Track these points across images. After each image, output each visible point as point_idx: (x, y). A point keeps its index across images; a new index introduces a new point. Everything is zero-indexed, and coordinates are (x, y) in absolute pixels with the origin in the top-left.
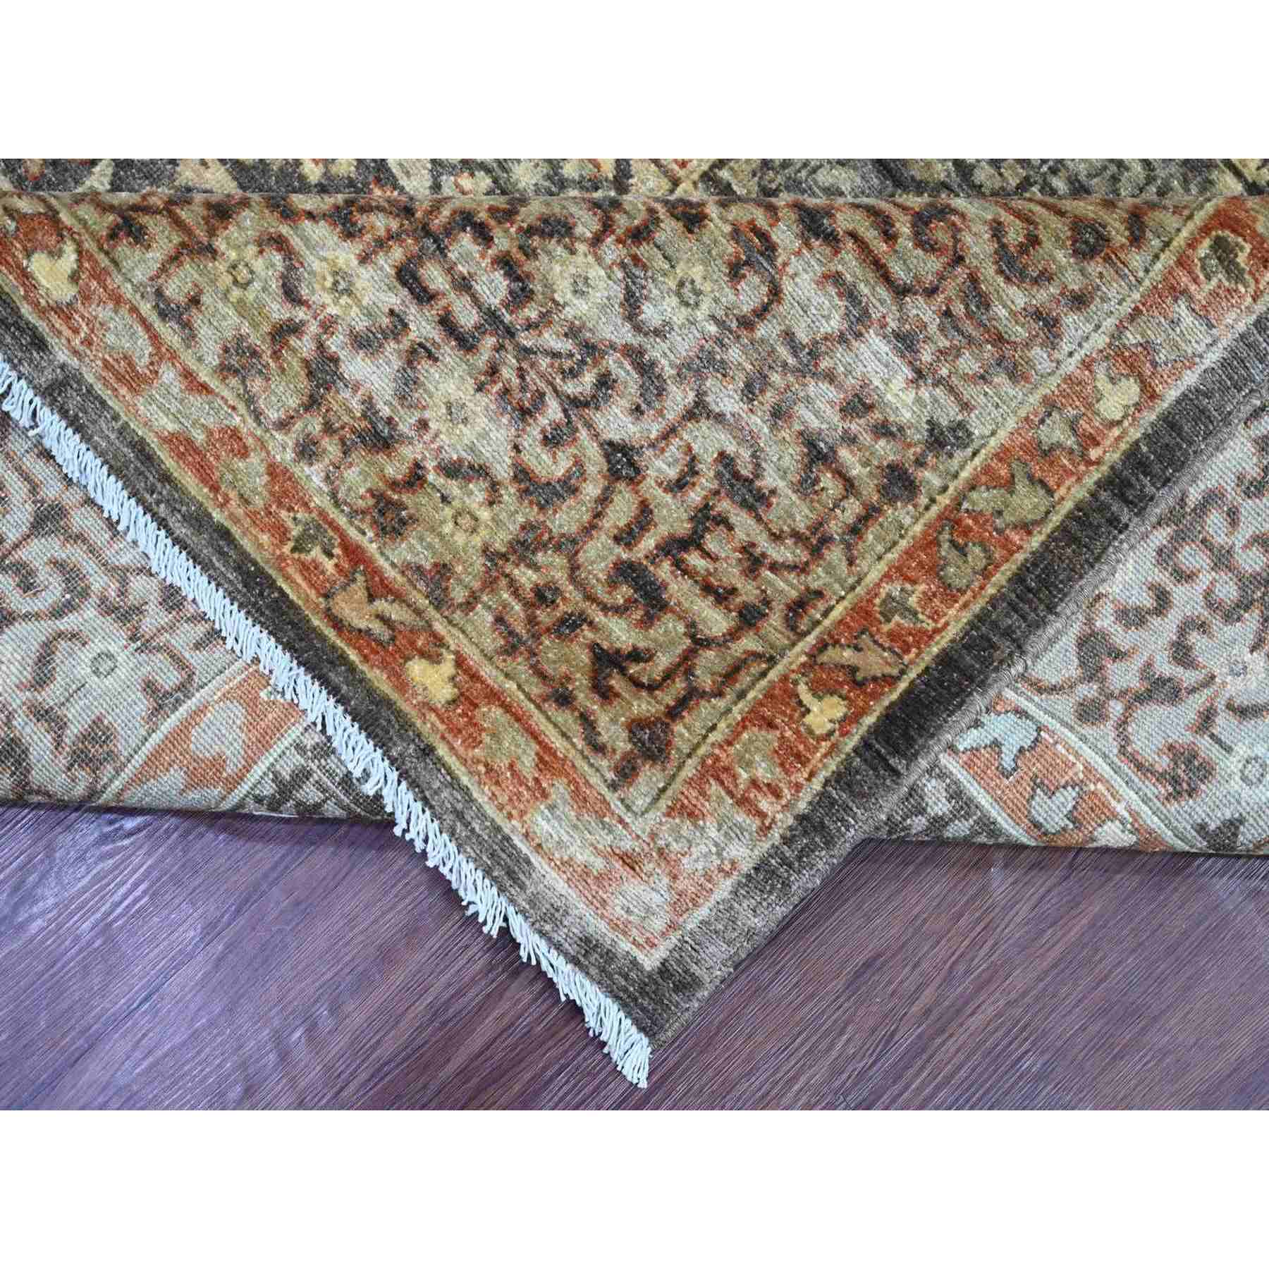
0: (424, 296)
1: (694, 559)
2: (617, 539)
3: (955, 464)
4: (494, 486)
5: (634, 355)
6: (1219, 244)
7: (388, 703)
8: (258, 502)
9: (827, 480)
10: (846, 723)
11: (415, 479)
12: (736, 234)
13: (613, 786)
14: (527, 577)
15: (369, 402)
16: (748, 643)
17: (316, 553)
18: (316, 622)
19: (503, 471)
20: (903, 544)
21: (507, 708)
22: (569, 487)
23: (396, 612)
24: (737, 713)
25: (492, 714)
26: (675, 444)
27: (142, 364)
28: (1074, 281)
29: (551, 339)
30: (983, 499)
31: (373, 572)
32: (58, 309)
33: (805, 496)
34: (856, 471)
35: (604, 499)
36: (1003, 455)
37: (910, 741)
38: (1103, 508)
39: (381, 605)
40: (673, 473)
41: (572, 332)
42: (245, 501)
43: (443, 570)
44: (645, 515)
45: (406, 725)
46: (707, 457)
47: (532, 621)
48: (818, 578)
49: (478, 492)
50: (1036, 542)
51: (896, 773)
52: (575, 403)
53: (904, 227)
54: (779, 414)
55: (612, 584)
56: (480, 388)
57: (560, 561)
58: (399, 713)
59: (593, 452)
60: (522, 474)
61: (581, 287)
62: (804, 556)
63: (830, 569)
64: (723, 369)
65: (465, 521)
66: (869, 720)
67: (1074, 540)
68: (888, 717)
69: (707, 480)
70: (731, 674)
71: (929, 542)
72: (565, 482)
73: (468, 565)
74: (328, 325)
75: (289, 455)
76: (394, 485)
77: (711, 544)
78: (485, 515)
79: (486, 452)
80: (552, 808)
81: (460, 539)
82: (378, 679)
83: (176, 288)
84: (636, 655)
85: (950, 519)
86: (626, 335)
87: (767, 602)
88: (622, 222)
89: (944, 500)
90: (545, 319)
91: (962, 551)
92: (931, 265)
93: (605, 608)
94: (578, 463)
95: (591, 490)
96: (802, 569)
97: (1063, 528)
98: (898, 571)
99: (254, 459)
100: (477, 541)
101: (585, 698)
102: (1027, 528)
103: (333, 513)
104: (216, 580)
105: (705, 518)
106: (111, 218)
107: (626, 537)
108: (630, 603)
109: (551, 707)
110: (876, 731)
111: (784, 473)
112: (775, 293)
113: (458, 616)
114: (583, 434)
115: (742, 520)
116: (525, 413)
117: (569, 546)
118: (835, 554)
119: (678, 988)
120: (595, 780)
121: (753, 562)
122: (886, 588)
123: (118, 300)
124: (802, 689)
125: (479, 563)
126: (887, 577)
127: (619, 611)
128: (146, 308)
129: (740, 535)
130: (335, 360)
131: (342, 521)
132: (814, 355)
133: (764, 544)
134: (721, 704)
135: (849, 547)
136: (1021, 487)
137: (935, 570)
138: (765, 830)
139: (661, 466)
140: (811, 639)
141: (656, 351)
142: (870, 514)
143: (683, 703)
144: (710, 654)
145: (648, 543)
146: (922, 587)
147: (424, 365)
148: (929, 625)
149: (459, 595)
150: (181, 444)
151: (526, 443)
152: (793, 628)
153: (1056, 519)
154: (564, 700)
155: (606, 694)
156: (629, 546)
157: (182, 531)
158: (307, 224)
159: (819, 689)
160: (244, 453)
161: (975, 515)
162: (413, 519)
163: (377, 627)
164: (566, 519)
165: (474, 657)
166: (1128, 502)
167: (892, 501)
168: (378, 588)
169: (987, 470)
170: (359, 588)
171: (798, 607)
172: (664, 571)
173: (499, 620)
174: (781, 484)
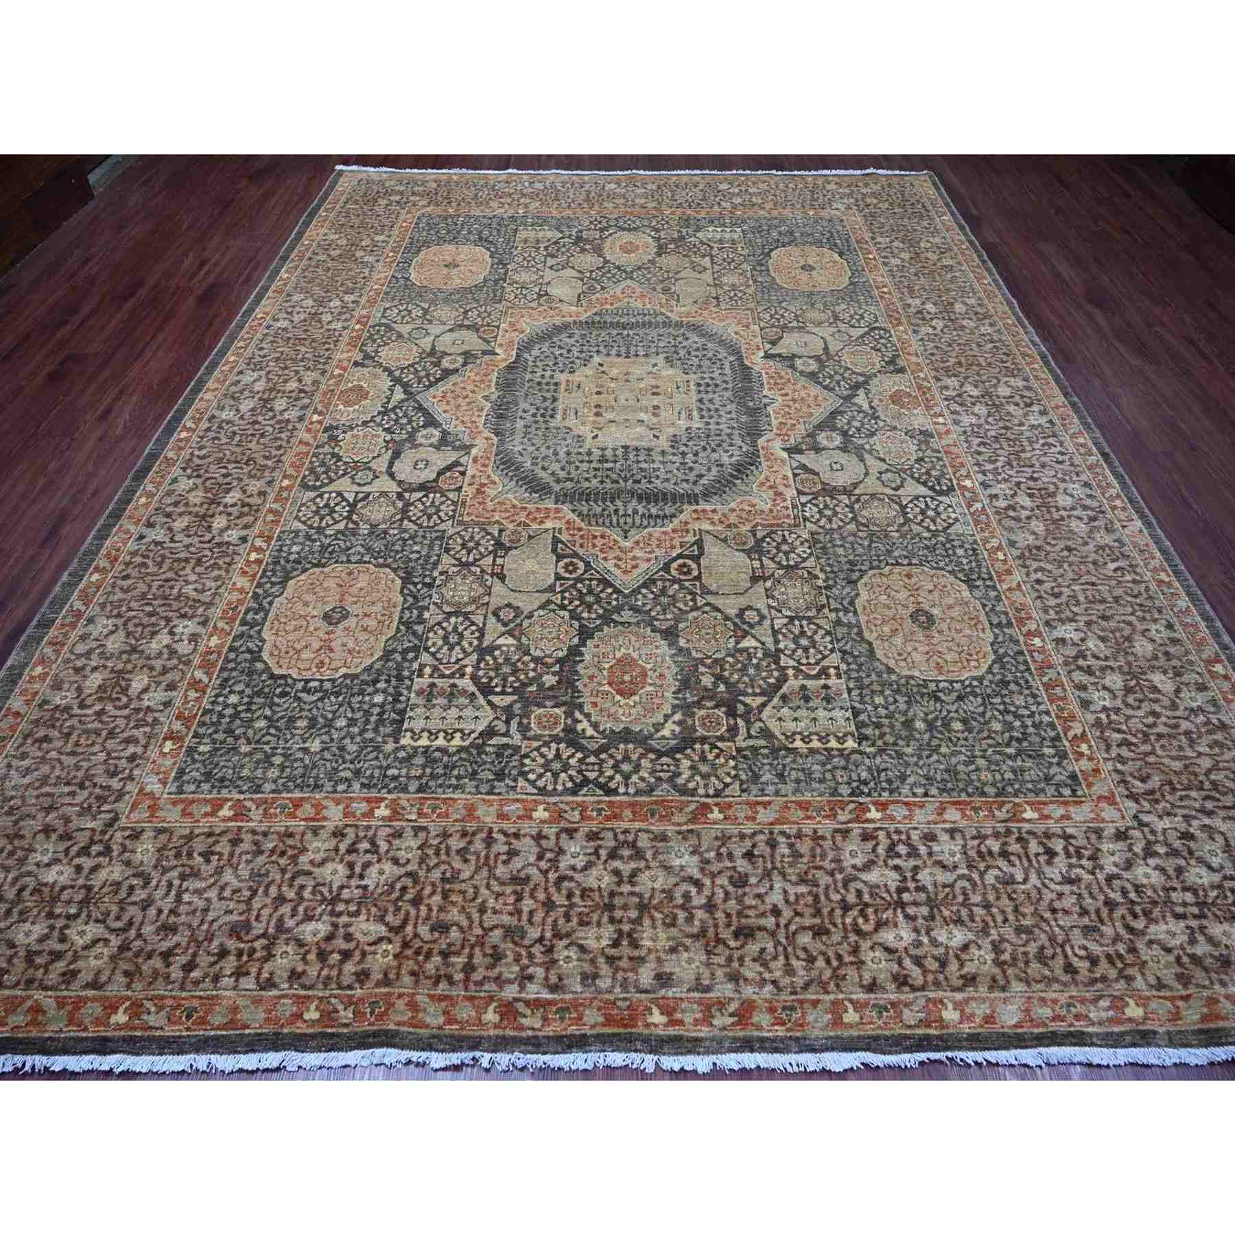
27: (1173, 1009)
32: (1145, 1018)
61: (1200, 876)
83: (1153, 980)
90: (1205, 891)
99: (1221, 1000)
123: (1149, 999)
128: (1155, 993)
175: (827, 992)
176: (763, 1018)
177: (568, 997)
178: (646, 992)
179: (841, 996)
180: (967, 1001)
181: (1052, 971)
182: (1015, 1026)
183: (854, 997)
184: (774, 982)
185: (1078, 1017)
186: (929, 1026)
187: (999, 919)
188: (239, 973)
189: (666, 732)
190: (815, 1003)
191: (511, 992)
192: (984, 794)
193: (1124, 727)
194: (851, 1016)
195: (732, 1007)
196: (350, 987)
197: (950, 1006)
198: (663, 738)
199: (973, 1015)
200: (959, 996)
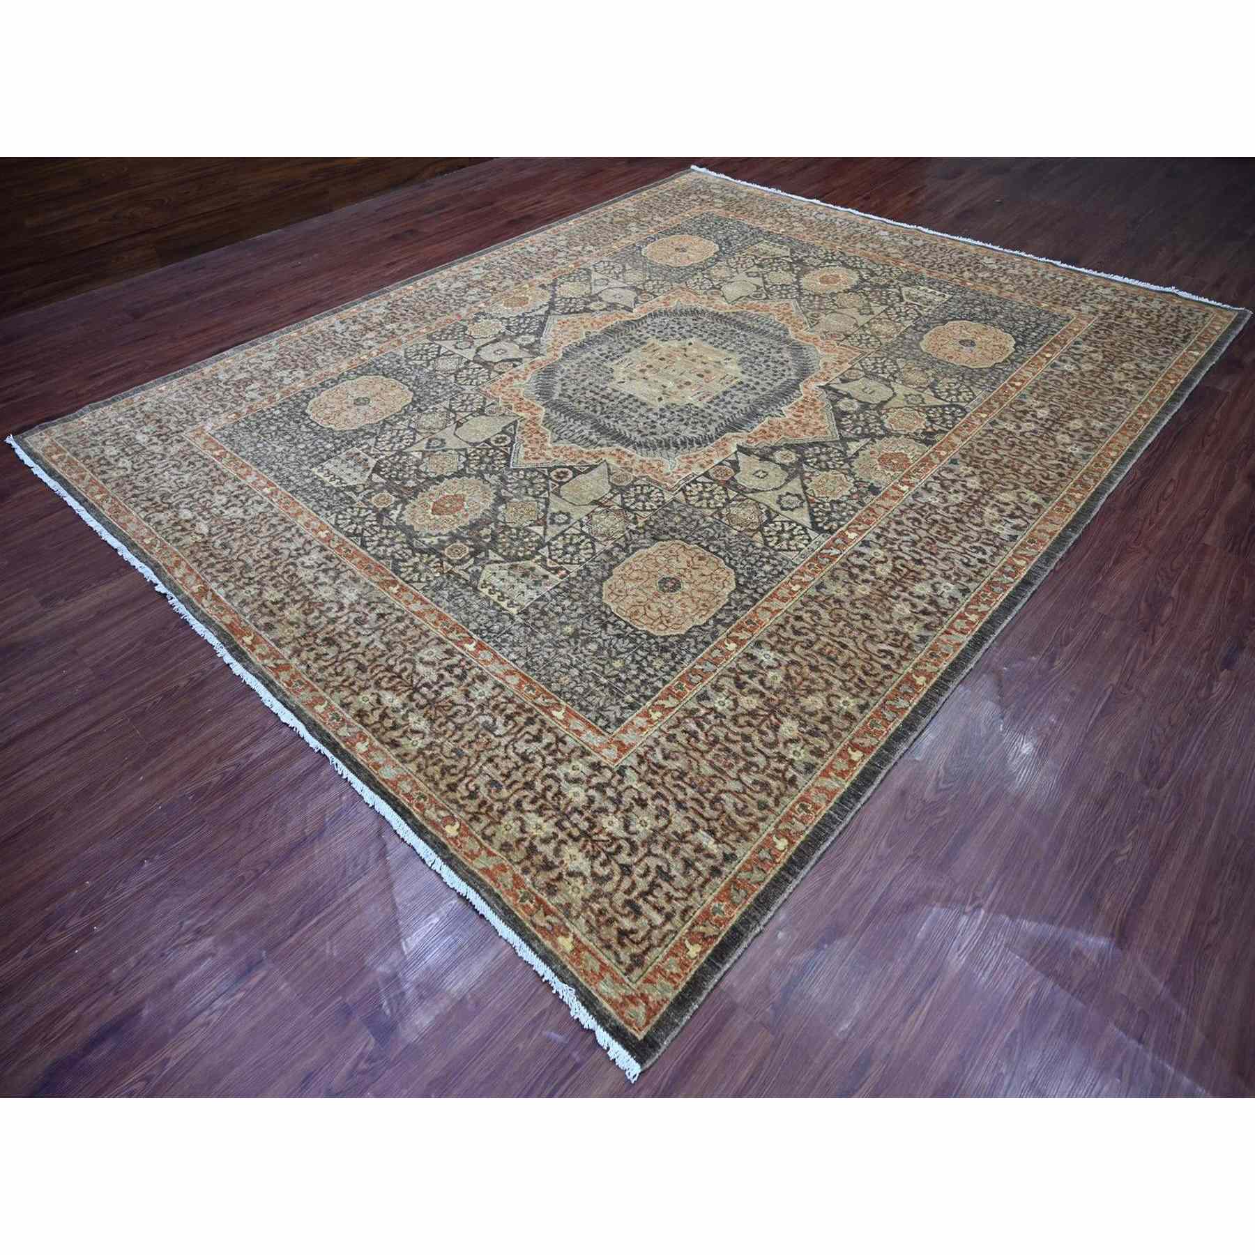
0: (563, 829)
1: (650, 898)
2: (625, 893)
3: (733, 865)
4: (585, 878)
5: (627, 840)
6: (802, 806)
7: (551, 952)
8: (509, 886)
9: (692, 872)
10: (701, 953)
11: (560, 878)
12: (657, 808)
13: (625, 974)
14: (596, 906)
15: (545, 857)
16: (668, 927)
17: (527, 902)
18: (527, 925)
19: (587, 873)
20: (718, 890)
21: (590, 951)
22: (608, 878)
23: (554, 920)
24: (665, 952)
25: (585, 954)
26: (642, 864)
27: (476, 851)
28: (760, 815)
29: (602, 837)
30: (743, 875)
31: (546, 906)
32: (452, 838)
33: (685, 877)
34: (701, 869)
35: (620, 881)
36: (748, 861)
37: (723, 958)
38: (783, 876)
39: (549, 917)
40: (642, 872)
41: (609, 834)
42: (505, 886)
43: (569, 905)
44: (634, 885)
45: (557, 959)
46: (653, 867)
47: (598, 921)
48: (691, 902)
49: (580, 880)
50: (762, 887)
51: (718, 968)
52: (609, 854)
53: (707, 804)
54: (675, 853)
55: (624, 907)
56: (580, 851)
57: (606, 900)
58: (555, 955)
59: (616, 867)
60: (594, 874)
61: (611, 823)
62: (686, 895)
63: (695, 899)
64: (656, 842)
65: (576, 890)
66: (709, 952)
67: (774, 887)
68: (715, 950)
69: (653, 874)
70: (663, 940)
71: (727, 889)
72: (608, 876)
73: (576, 903)
74: (534, 838)
75: (520, 871)
76: (553, 880)
77: (655, 893)
78: (582, 887)
79: (582, 868)
80: (605, 982)
81: (574, 895)
82: (548, 944)
83: (488, 832)
84: (632, 932)
85: (734, 881)
86: (626, 835)
87: (674, 911)
88: (622, 807)
89: (730, 876)
90: (600, 832)
91: (738, 891)
92: (715, 814)
93: (622, 915)
94: (612, 870)
95: (616, 878)
96: (686, 899)
97: (770, 883)
98: (718, 898)
99: (508, 873)
100: (580, 896)
101: (616, 946)
102: (758, 883)
103: (533, 890)
104: (496, 912)
105: (653, 885)
106: (470, 816)
107: (628, 892)
108: (629, 913)
109: (605, 951)
110: (711, 955)
111: (678, 870)
112: (670, 822)
113: (574, 921)
114: (613, 862)
115: (665, 885)
116: (594, 858)
117: (609, 896)
118: (696, 894)
119: (651, 1047)
120: (619, 972)
121: (669, 898)
122: (713, 904)
123: (471, 835)
124: (687, 942)
125: (580, 903)
126: (714, 900)
127: (626, 916)
128: (479, 837)
129: (664, 889)
130: (535, 847)
131: (536, 892)
132: (684, 836)
133: (672, 892)
134: (660, 949)
135: (700, 891)
136: (756, 871)
137: (729, 898)
138: (676, 988)
139: (638, 870)
140: (689, 923)
141: (635, 838)
142: (707, 881)
143: (648, 949)
144: (656, 931)
145: (635, 893)
146: (725, 903)
147: (563, 846)
148: (728, 916)
149: (574, 913)
150: (486, 871)
151: (595, 865)
152: (683, 920)
153: (767, 881)
154: (609, 947)
155: (623, 945)
156: (629, 895)
157: (485, 895)
158: (528, 814)
159: (692, 942)
160: (505, 871)
161: (742, 880)
162: (559, 890)
163: (547, 925)
164: (608, 887)
165: (579, 935)
166: (792, 875)
167: (714, 877)
168: (548, 912)
169: (744, 866)
170: (541, 913)
171: (685, 912)
172: (640, 902)
173: (587, 921)
174: (677, 874)
175: (324, 690)
176: (284, 676)
177: (229, 604)
178: (257, 626)
179: (328, 697)
180: (377, 749)
181: (441, 779)
182: (383, 780)
183: (333, 702)
184: (308, 667)
185: (418, 806)
186: (344, 742)
187: (455, 737)
188: (145, 509)
189: (427, 541)
190: (313, 690)
191: (214, 585)
192: (549, 686)
193: (707, 727)
194: (320, 708)
195: (279, 662)
196: (168, 541)
197: (367, 743)
198: (423, 542)
199: (372, 757)
200: (377, 743)
